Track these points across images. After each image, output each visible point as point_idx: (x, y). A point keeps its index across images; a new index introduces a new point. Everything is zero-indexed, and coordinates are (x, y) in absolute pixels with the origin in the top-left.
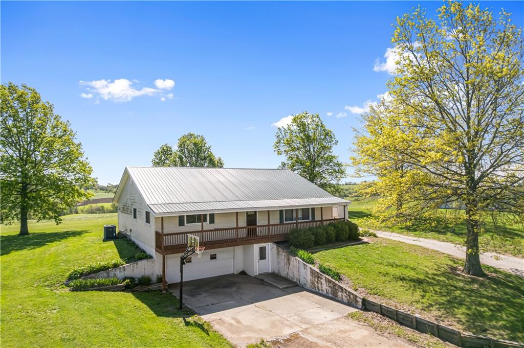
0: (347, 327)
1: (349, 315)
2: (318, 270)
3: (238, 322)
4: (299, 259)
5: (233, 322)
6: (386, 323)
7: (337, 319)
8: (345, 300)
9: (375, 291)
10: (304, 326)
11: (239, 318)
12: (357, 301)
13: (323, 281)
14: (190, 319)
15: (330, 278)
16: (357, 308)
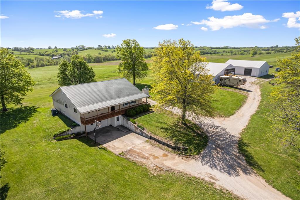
0: (145, 145)
1: (146, 141)
2: (137, 126)
3: (114, 146)
4: (131, 122)
5: (113, 146)
6: (155, 143)
7: (143, 143)
8: (145, 136)
9: (154, 133)
10: (133, 146)
11: (114, 145)
12: (148, 137)
13: (139, 130)
14: (100, 147)
15: (141, 129)
16: (148, 138)
